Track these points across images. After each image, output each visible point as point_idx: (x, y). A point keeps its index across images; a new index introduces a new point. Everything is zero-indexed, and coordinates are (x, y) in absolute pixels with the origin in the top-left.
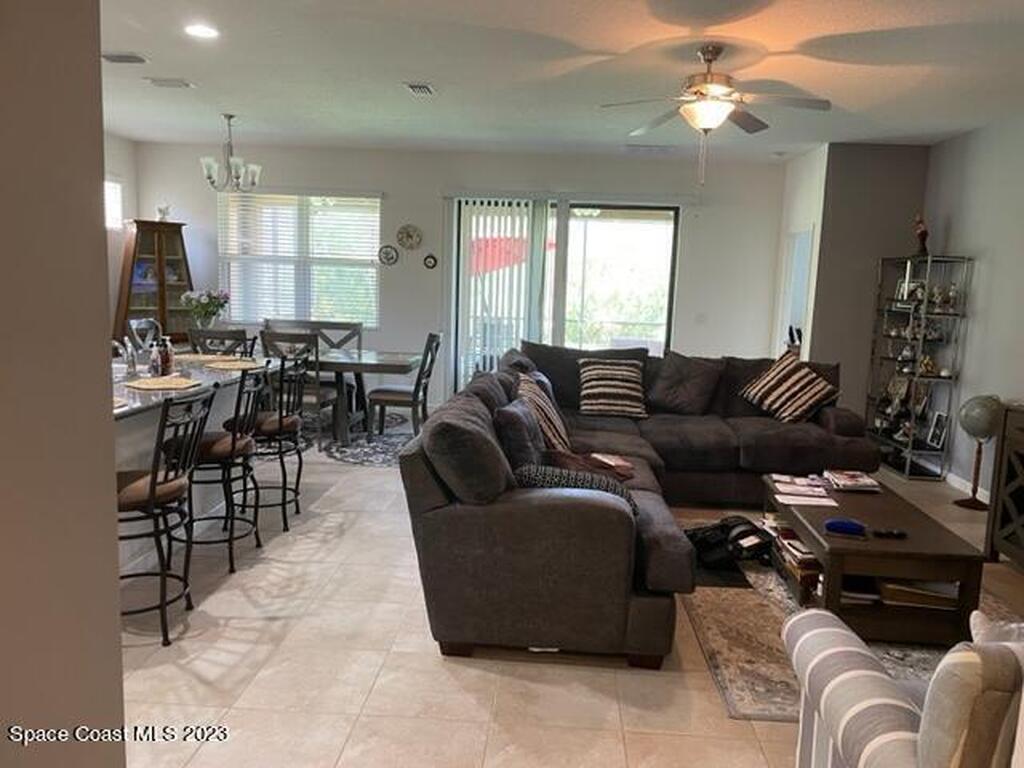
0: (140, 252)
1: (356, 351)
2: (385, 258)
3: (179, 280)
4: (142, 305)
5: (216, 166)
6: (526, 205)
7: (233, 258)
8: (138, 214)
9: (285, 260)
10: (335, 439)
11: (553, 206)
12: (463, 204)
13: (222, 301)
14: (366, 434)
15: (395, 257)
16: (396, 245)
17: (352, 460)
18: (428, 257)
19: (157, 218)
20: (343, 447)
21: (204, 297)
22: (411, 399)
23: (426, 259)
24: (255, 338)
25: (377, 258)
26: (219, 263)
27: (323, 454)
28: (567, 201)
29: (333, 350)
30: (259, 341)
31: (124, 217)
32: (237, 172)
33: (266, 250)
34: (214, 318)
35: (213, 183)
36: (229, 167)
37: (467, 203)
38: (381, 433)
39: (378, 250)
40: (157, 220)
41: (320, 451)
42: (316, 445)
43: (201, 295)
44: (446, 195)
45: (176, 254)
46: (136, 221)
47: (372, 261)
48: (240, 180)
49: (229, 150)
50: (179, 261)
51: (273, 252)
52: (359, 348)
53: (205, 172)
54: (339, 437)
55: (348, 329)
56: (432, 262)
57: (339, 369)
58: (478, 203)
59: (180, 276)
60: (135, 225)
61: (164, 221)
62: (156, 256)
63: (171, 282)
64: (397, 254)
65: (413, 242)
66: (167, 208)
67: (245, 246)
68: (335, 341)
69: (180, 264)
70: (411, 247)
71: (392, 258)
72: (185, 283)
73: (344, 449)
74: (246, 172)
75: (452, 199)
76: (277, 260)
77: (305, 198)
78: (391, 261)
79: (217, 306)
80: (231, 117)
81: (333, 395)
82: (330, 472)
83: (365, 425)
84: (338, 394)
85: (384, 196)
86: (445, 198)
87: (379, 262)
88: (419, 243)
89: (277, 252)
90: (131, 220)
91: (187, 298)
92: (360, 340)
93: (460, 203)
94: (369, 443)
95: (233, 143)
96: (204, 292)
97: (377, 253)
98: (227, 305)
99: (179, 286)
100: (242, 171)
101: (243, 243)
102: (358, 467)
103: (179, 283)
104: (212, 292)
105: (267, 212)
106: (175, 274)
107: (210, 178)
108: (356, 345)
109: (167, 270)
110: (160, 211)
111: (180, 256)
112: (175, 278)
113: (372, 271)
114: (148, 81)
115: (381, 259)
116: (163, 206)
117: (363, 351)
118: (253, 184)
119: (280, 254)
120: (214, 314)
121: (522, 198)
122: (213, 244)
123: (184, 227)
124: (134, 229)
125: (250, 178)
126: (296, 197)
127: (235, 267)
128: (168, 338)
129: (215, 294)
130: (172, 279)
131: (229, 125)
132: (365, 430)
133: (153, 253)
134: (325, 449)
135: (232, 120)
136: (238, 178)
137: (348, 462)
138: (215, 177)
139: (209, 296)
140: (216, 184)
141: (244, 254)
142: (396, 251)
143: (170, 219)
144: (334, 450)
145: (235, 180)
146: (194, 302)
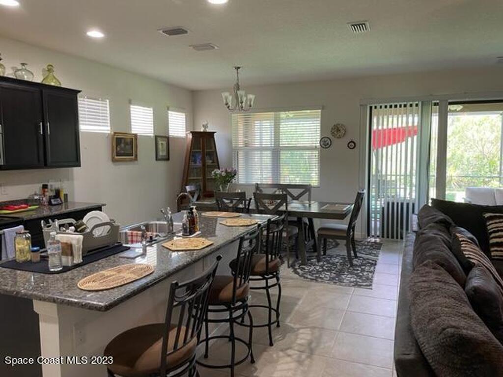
0: (194, 149)
1: (308, 202)
2: (324, 144)
3: (212, 163)
4: (194, 176)
5: (230, 98)
6: (417, 105)
7: (241, 149)
8: (194, 128)
9: (266, 149)
10: (297, 258)
11: (436, 104)
12: (373, 108)
13: (233, 174)
14: (316, 254)
15: (330, 144)
16: (330, 136)
17: (309, 277)
18: (350, 142)
19: (202, 130)
20: (302, 265)
21: (223, 173)
22: (345, 235)
23: (349, 143)
24: (251, 199)
25: (319, 145)
26: (233, 152)
27: (291, 270)
28: (447, 100)
29: (294, 201)
30: (253, 201)
31: (186, 131)
32: (241, 100)
33: (257, 144)
34: (229, 184)
35: (228, 107)
36: (237, 98)
37: (376, 107)
38: (325, 254)
39: (319, 140)
40: (202, 131)
41: (289, 267)
42: (286, 262)
43: (222, 172)
44: (362, 103)
45: (211, 148)
46: (191, 132)
47: (316, 147)
48: (243, 104)
49: (238, 87)
50: (212, 152)
51: (260, 145)
52: (309, 200)
53: (225, 101)
54: (299, 256)
55: (302, 188)
56: (352, 145)
57: (300, 215)
58: (383, 107)
59: (213, 161)
60: (191, 134)
61: (205, 131)
62: (201, 150)
63: (208, 164)
64: (331, 142)
65: (341, 134)
66: (207, 124)
67: (246, 142)
68: (295, 195)
69: (213, 154)
70: (339, 137)
71: (328, 144)
72: (216, 164)
73: (303, 266)
74: (247, 99)
75: (366, 105)
76: (262, 149)
77: (278, 113)
78: (328, 146)
79: (230, 177)
80: (239, 68)
81: (296, 230)
82: (296, 287)
83: (315, 248)
84: (299, 229)
85: (323, 108)
86: (361, 105)
87: (320, 147)
88: (344, 134)
89: (262, 145)
90: (189, 132)
91: (215, 173)
92: (310, 195)
93: (371, 108)
94: (318, 261)
95: (240, 84)
96: (223, 170)
97: (319, 142)
98: (235, 176)
99: (213, 166)
100: (244, 99)
101: (245, 141)
102: (313, 283)
103: (213, 164)
104: (228, 169)
105: (257, 123)
106: (211, 159)
107: (227, 104)
108: (307, 198)
109: (207, 158)
110: (203, 126)
111: (213, 150)
112: (211, 161)
113: (316, 153)
114: (191, 48)
115: (321, 145)
116: (205, 123)
117: (312, 202)
118: (250, 106)
119: (264, 146)
120: (229, 182)
121: (413, 101)
122: (230, 142)
123: (215, 134)
124: (190, 136)
125: (248, 103)
126: (273, 113)
127: (241, 154)
128: (194, 207)
129: (229, 171)
130: (209, 162)
131: (238, 73)
132: (315, 251)
133: (200, 149)
134: (292, 266)
135: (239, 70)
136: (242, 103)
137: (307, 278)
138: (230, 104)
139: (226, 171)
140: (230, 108)
141: (246, 146)
142: (330, 140)
143: (208, 130)
144: (297, 267)
145: (240, 104)
146: (218, 176)
